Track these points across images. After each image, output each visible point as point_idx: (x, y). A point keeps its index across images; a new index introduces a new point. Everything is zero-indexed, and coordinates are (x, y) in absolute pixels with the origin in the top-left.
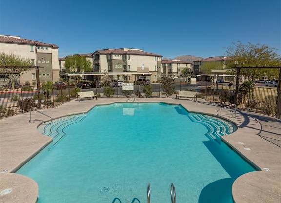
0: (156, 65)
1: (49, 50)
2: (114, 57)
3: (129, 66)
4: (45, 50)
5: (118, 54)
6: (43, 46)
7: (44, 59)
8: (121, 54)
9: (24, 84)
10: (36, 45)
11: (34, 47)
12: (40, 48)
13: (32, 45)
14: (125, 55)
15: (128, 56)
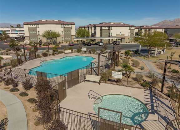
0: (130, 32)
1: (70, 26)
2: (103, 28)
3: (111, 33)
4: (68, 26)
5: (106, 27)
6: (67, 24)
7: (68, 30)
8: (107, 27)
9: (58, 42)
10: (64, 24)
11: (63, 25)
12: (66, 25)
13: (62, 24)
14: (109, 27)
15: (111, 27)
